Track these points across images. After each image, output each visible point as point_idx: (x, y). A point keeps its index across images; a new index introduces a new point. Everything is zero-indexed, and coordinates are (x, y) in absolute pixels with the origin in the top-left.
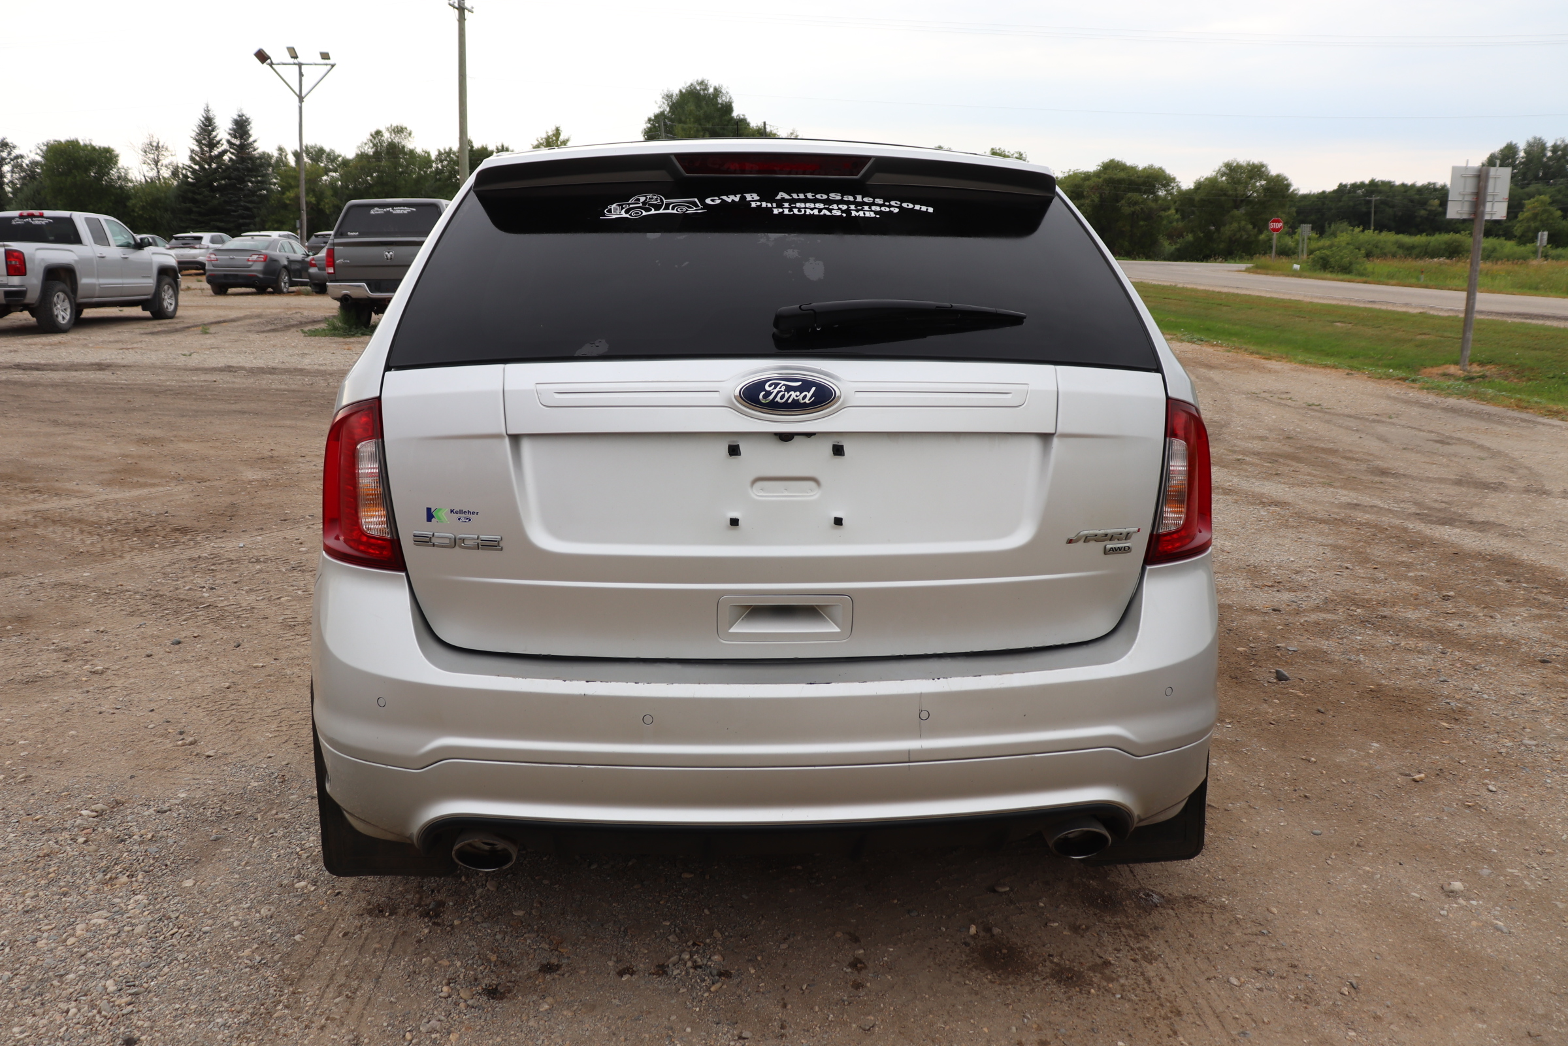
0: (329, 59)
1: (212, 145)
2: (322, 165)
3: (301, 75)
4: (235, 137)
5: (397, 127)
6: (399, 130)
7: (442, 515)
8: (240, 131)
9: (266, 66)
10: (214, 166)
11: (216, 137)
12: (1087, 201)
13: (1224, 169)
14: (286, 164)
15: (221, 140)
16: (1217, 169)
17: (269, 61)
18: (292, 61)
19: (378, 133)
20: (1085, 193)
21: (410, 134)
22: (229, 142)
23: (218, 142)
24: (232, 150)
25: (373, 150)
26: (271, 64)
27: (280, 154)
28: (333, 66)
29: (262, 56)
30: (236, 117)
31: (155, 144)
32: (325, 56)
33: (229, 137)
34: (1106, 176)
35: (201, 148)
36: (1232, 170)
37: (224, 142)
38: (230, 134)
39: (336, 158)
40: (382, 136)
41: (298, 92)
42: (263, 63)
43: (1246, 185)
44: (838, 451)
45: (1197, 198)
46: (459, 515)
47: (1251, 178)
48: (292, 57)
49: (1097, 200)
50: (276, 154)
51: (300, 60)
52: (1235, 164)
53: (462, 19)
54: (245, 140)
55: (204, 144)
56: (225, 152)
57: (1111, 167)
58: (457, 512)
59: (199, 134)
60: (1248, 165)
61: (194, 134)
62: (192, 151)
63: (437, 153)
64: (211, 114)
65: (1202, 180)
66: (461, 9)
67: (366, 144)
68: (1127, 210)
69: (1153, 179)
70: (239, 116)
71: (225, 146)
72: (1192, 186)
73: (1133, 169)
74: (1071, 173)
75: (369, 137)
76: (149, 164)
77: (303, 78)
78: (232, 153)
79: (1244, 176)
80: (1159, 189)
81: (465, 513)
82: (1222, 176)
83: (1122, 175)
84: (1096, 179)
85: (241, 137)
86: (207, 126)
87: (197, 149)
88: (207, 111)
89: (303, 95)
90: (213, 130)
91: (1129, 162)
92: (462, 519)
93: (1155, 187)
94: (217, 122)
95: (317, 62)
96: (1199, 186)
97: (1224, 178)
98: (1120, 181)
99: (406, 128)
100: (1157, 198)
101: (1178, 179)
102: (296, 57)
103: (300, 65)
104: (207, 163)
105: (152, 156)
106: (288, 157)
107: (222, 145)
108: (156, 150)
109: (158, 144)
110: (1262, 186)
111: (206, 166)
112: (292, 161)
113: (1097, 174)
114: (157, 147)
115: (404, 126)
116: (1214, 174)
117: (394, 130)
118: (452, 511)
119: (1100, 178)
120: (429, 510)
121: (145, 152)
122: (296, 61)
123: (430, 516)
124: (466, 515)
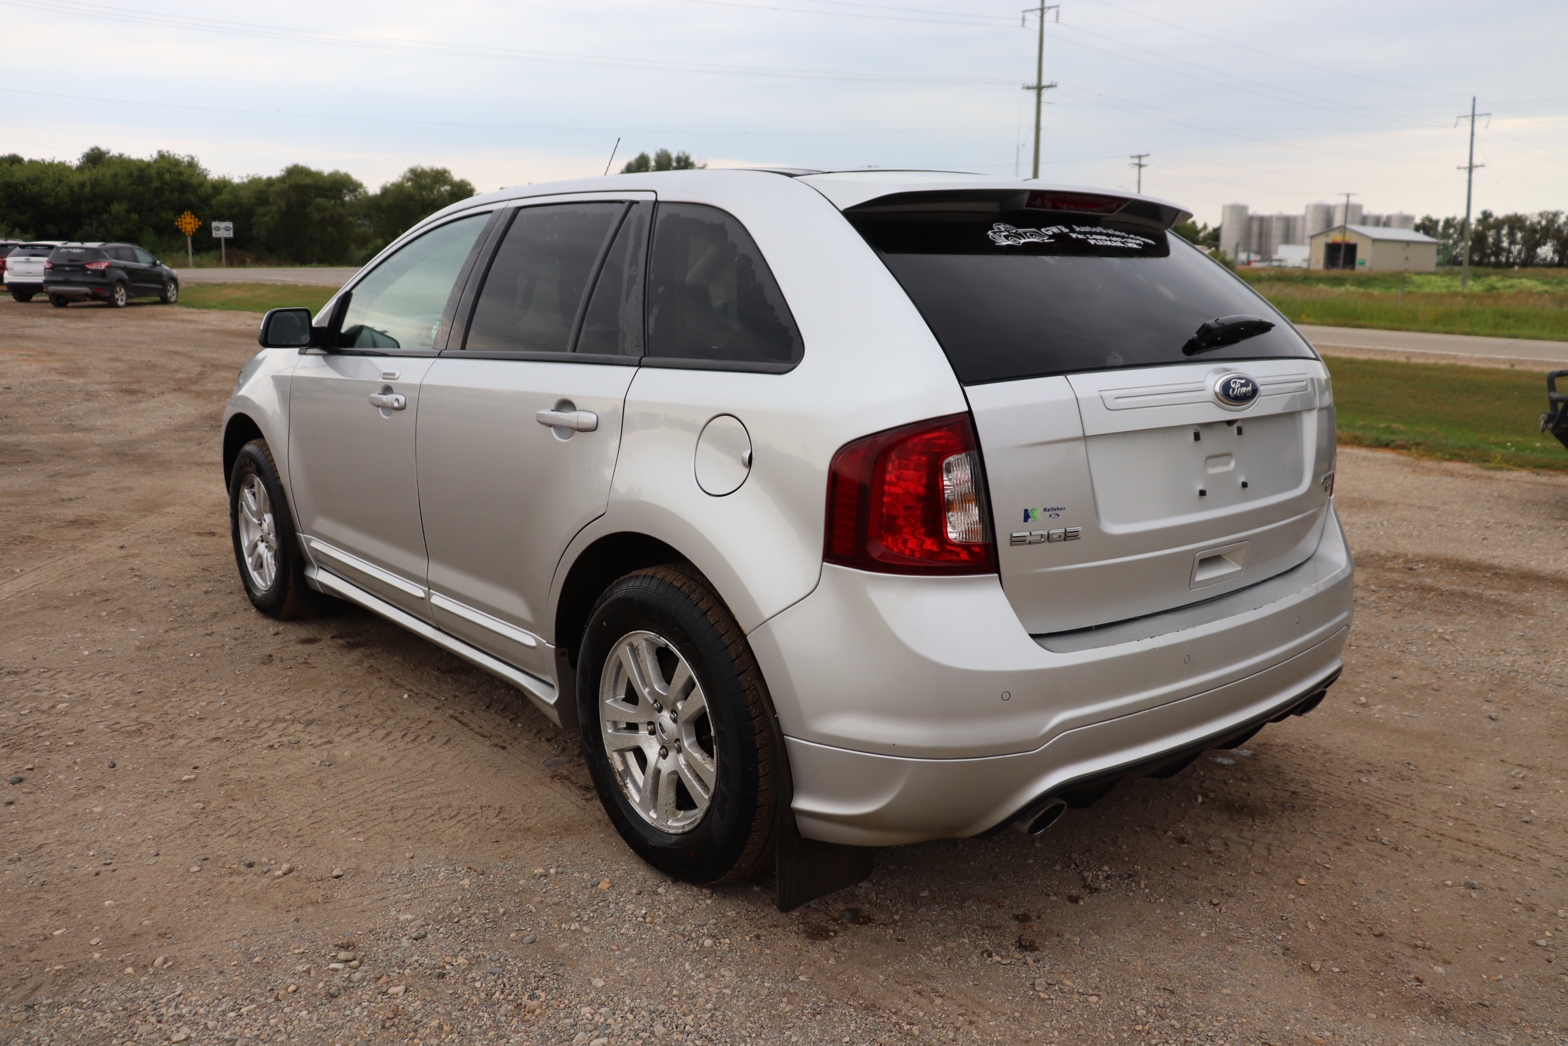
7: (1038, 515)
12: (274, 208)
13: (409, 175)
16: (402, 174)
20: (271, 200)
34: (291, 182)
36: (417, 176)
43: (432, 189)
45: (385, 203)
46: (1050, 513)
47: (435, 183)
49: (284, 206)
52: (419, 170)
57: (295, 173)
58: (1049, 510)
60: (432, 170)
65: (388, 185)
68: (316, 216)
69: (340, 185)
72: (378, 191)
73: (317, 175)
74: (250, 178)
79: (428, 180)
80: (345, 195)
81: (1055, 510)
82: (408, 181)
83: (308, 181)
84: (282, 185)
91: (314, 167)
92: (1053, 516)
93: (342, 192)
96: (386, 191)
97: (410, 183)
98: (307, 187)
100: (343, 204)
101: (365, 184)
110: (446, 191)
113: (281, 180)
116: (400, 179)
118: (1045, 510)
119: (285, 183)
120: (1026, 511)
123: (1027, 516)
124: (1054, 511)
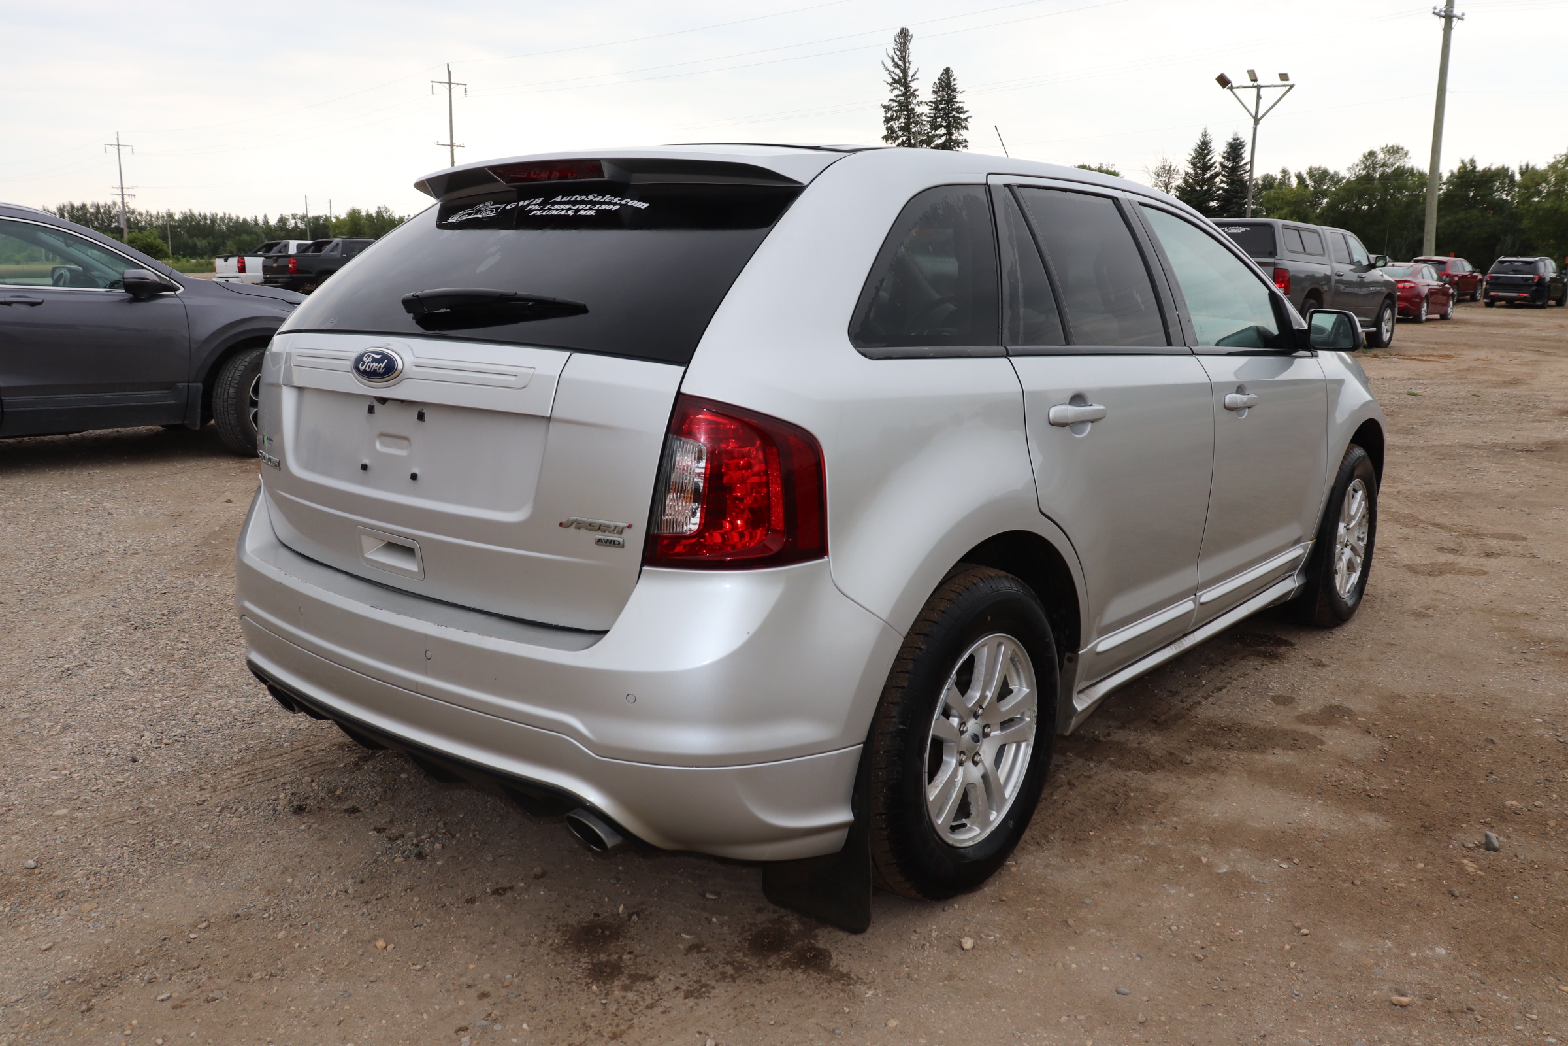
0: (1288, 80)
1: (1206, 167)
2: (1325, 187)
3: (1259, 97)
4: (1228, 160)
5: (1393, 147)
6: (1395, 151)
8: (1233, 154)
9: (1226, 91)
10: (1205, 187)
11: (1210, 160)
14: (1289, 187)
15: (1214, 163)
17: (1230, 85)
18: (1251, 84)
19: (1372, 154)
21: (1406, 154)
22: (1221, 164)
23: (1212, 165)
24: (1224, 173)
25: (1365, 172)
26: (1231, 88)
27: (1284, 177)
28: (1291, 87)
29: (1223, 81)
30: (1230, 140)
31: (1167, 168)
32: (1284, 77)
33: (1222, 160)
35: (1195, 170)
37: (1217, 164)
38: (1224, 157)
39: (1340, 180)
40: (1376, 157)
41: (1254, 114)
42: (1224, 88)
44: (421, 417)
48: (1252, 81)
50: (1279, 176)
51: (1259, 83)
53: (1448, 29)
54: (1238, 163)
55: (1198, 167)
56: (1217, 175)
59: (1194, 158)
61: (1189, 158)
62: (1187, 174)
63: (1449, 174)
64: (1208, 139)
66: (1448, 17)
67: (1357, 165)
70: (1234, 139)
71: (1218, 169)
75: (1360, 157)
76: (1160, 186)
77: (1261, 101)
78: (1224, 176)
85: (1234, 160)
86: (1204, 149)
87: (1191, 171)
88: (1205, 135)
89: (1259, 116)
90: (1208, 154)
94: (1213, 146)
95: (1275, 84)
99: (1402, 149)
102: (1255, 80)
103: (1259, 88)
104: (1198, 185)
105: (1164, 179)
106: (1291, 179)
107: (1216, 167)
108: (1168, 173)
109: (1170, 167)
111: (1198, 188)
112: (1294, 182)
114: (1169, 171)
115: (1401, 146)
117: (1389, 151)
121: (1158, 175)
122: (1256, 84)
